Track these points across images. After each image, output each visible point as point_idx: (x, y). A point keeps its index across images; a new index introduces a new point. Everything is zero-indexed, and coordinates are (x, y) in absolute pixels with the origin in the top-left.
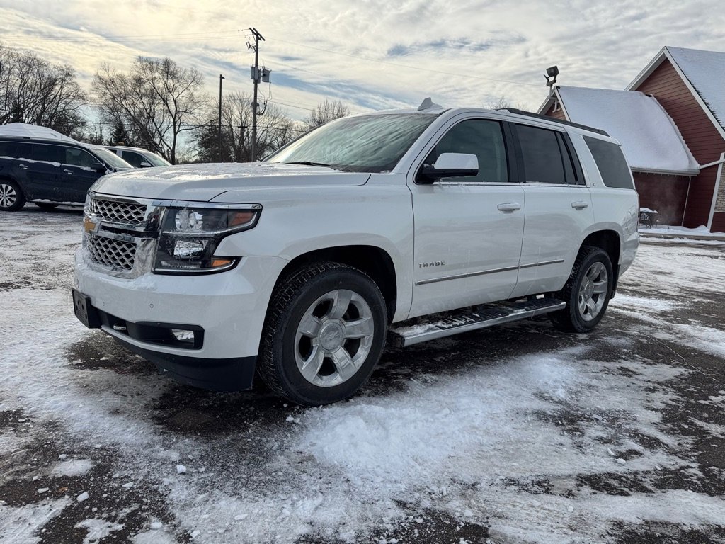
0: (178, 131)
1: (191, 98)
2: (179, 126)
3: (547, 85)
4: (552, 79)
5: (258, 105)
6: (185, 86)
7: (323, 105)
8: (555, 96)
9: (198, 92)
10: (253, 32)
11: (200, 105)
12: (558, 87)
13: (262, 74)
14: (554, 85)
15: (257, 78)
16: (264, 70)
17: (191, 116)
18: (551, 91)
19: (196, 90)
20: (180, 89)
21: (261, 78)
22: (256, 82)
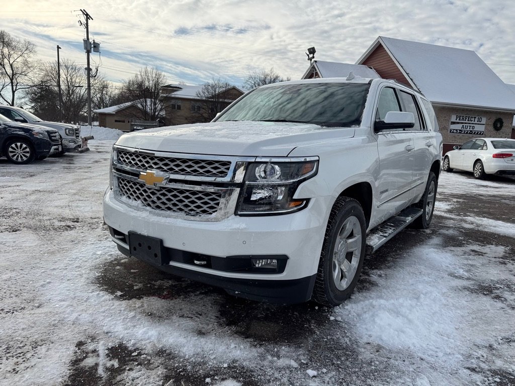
0: (16, 90)
1: (26, 63)
2: (16, 85)
3: (308, 60)
4: (311, 56)
5: (91, 70)
6: (20, 53)
7: (143, 70)
8: (314, 67)
9: (32, 58)
10: (83, 13)
11: (34, 69)
12: (316, 61)
13: (92, 46)
14: (313, 60)
15: (89, 49)
16: (94, 42)
17: (26, 78)
18: (311, 64)
19: (29, 57)
20: (15, 56)
21: (92, 49)
22: (88, 52)
